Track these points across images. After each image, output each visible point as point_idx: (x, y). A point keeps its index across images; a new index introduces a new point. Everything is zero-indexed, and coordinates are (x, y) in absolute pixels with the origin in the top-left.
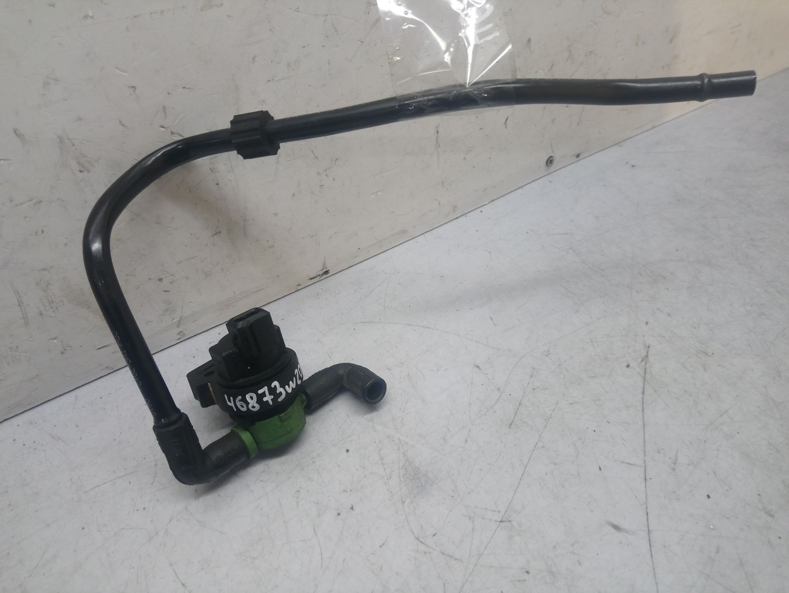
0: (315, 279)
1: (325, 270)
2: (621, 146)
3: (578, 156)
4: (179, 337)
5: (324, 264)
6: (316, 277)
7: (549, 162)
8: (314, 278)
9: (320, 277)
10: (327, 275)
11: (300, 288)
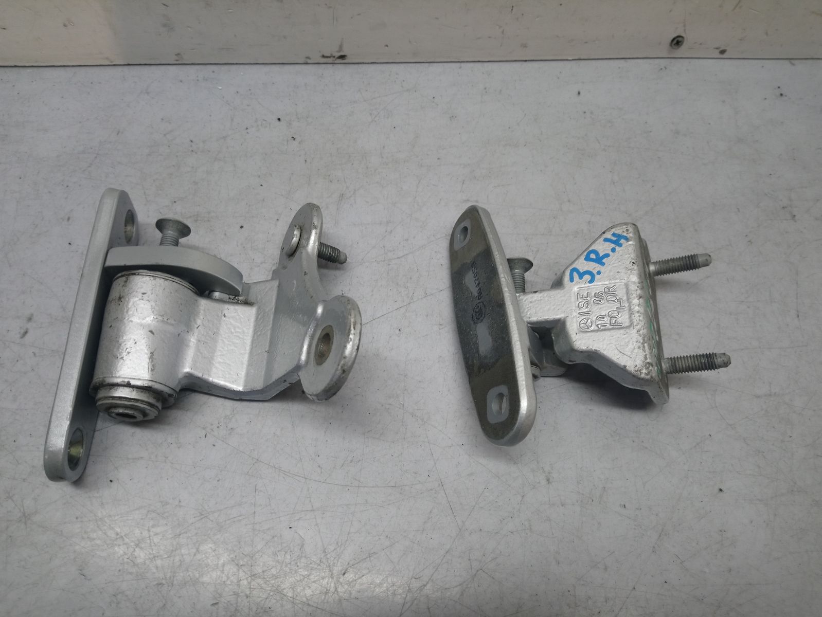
0: (329, 59)
1: (342, 54)
2: (793, 64)
3: (723, 52)
4: (177, 58)
5: (341, 47)
6: (329, 57)
7: (675, 41)
8: (327, 57)
9: (334, 59)
10: (344, 61)
11: (309, 61)
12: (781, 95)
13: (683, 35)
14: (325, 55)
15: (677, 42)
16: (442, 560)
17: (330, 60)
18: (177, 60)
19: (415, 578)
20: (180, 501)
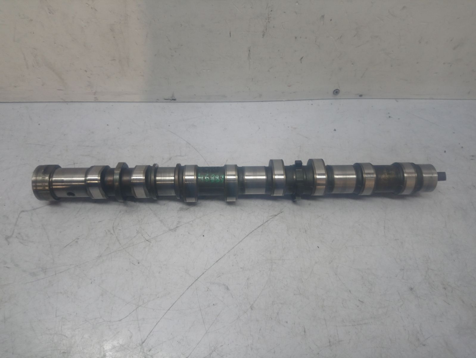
1: (173, 98)
2: (397, 101)
5: (173, 95)
6: (168, 99)
10: (175, 101)
11: (158, 101)
12: (390, 117)
13: (339, 89)
14: (166, 98)
15: (336, 92)
16: (196, 346)
17: (169, 101)
18: (95, 100)
19: (183, 354)
20: (77, 314)
